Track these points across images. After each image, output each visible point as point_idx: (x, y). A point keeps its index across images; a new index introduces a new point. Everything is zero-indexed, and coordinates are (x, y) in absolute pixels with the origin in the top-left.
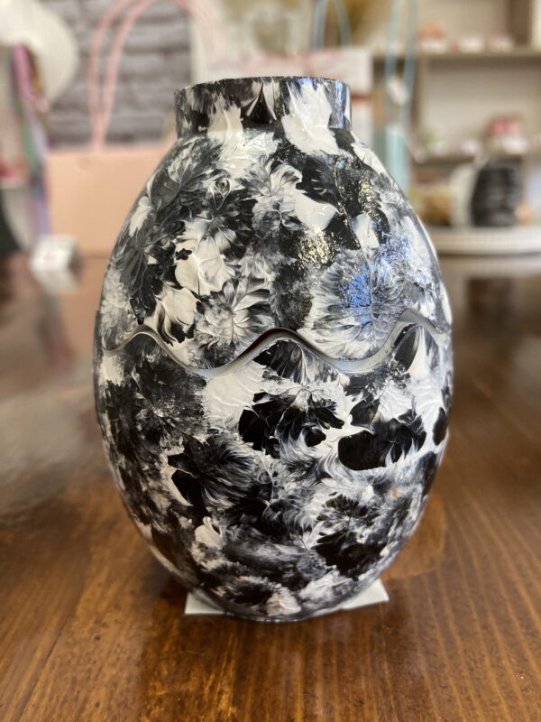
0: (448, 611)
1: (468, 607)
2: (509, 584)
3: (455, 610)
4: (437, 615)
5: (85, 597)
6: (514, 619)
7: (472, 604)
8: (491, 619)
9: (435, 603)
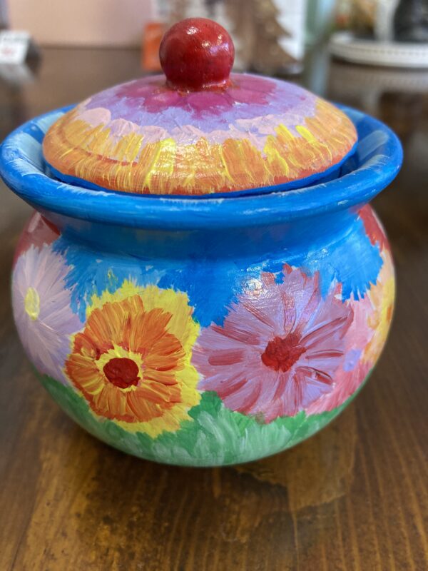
0: (355, 551)
1: (373, 545)
2: (410, 516)
3: (361, 550)
4: (345, 556)
5: (35, 519)
6: (411, 561)
7: (376, 542)
8: (392, 561)
9: (344, 540)
